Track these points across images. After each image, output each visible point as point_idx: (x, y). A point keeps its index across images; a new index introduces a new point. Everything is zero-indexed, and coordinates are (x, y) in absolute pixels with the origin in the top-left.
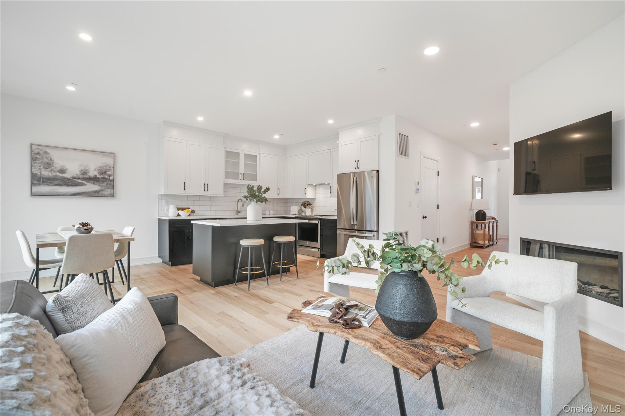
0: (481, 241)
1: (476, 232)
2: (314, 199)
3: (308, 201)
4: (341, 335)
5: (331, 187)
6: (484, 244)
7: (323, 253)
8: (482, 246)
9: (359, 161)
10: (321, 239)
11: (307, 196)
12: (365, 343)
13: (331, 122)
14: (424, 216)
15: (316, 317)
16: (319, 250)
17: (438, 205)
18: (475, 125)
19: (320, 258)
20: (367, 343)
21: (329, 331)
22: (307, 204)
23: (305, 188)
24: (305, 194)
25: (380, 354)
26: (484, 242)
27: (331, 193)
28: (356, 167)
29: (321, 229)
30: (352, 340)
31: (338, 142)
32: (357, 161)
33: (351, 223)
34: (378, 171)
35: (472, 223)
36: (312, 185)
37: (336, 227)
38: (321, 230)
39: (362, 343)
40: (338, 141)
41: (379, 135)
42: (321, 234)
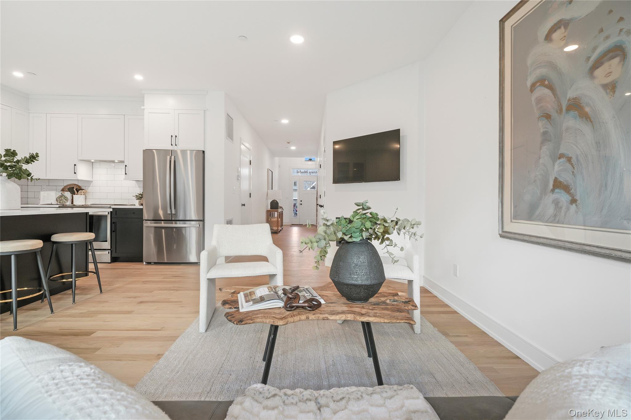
0: (275, 228)
1: (271, 220)
2: (89, 182)
3: (77, 183)
4: (315, 317)
5: (126, 166)
6: (278, 230)
7: (115, 255)
8: (276, 231)
9: (177, 136)
10: (112, 238)
11: (78, 177)
12: (346, 316)
13: (139, 77)
14: (243, 204)
15: (267, 311)
16: (110, 252)
17: (250, 194)
18: (285, 121)
19: (110, 263)
20: (347, 315)
21: (300, 319)
22: (74, 189)
23: (75, 165)
24: (75, 173)
25: (369, 319)
26: (278, 228)
27: (126, 174)
28: (174, 143)
29: (114, 223)
30: (331, 318)
31: (142, 107)
32: (174, 137)
33: (167, 212)
34: (204, 152)
35: (268, 211)
36: (89, 161)
37: (143, 218)
38: (113, 225)
39: (343, 317)
40: (144, 106)
41: (204, 110)
42: (113, 229)
